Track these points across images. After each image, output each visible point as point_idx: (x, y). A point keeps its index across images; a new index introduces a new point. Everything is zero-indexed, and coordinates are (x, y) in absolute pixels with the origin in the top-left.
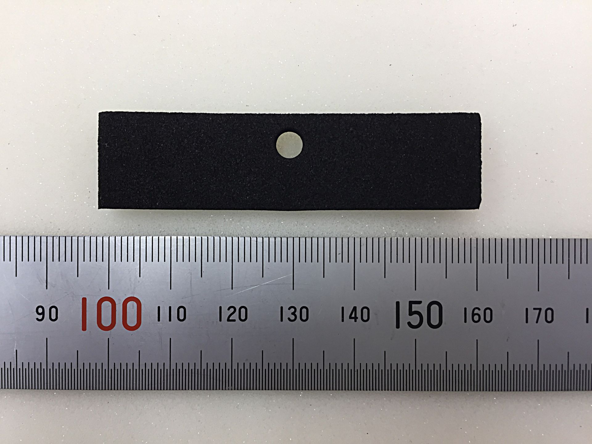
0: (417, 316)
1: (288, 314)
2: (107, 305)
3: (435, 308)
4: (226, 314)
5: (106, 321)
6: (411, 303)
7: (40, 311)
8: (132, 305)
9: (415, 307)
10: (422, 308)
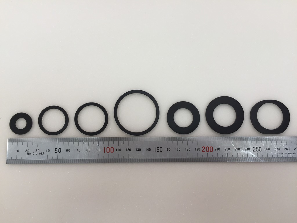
0: (158, 150)
1: (137, 150)
2: (108, 149)
3: (161, 148)
4: (127, 150)
5: (108, 151)
6: (157, 148)
7: (97, 150)
8: (112, 149)
9: (158, 148)
10: (159, 149)
